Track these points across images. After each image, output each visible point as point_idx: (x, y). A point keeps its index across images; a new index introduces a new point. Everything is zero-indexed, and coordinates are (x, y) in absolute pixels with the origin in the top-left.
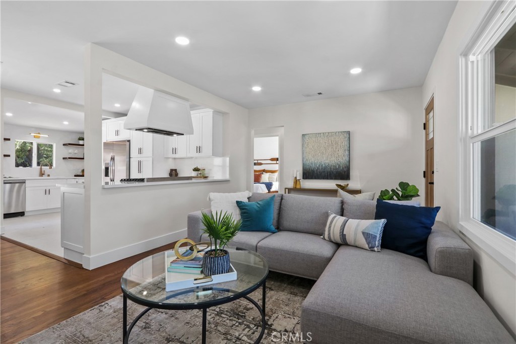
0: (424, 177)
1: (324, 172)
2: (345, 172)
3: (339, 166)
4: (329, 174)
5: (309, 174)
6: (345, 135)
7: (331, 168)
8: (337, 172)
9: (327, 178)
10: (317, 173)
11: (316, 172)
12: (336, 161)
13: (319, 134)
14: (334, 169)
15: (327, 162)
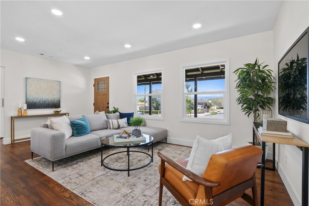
0: (94, 105)
1: (44, 104)
2: (58, 104)
3: (54, 101)
4: (47, 105)
5: (31, 105)
6: (58, 83)
7: (49, 102)
8: (53, 104)
9: (46, 108)
10: (39, 105)
11: (37, 104)
12: (52, 97)
13: (40, 79)
14: (51, 102)
15: (46, 97)
